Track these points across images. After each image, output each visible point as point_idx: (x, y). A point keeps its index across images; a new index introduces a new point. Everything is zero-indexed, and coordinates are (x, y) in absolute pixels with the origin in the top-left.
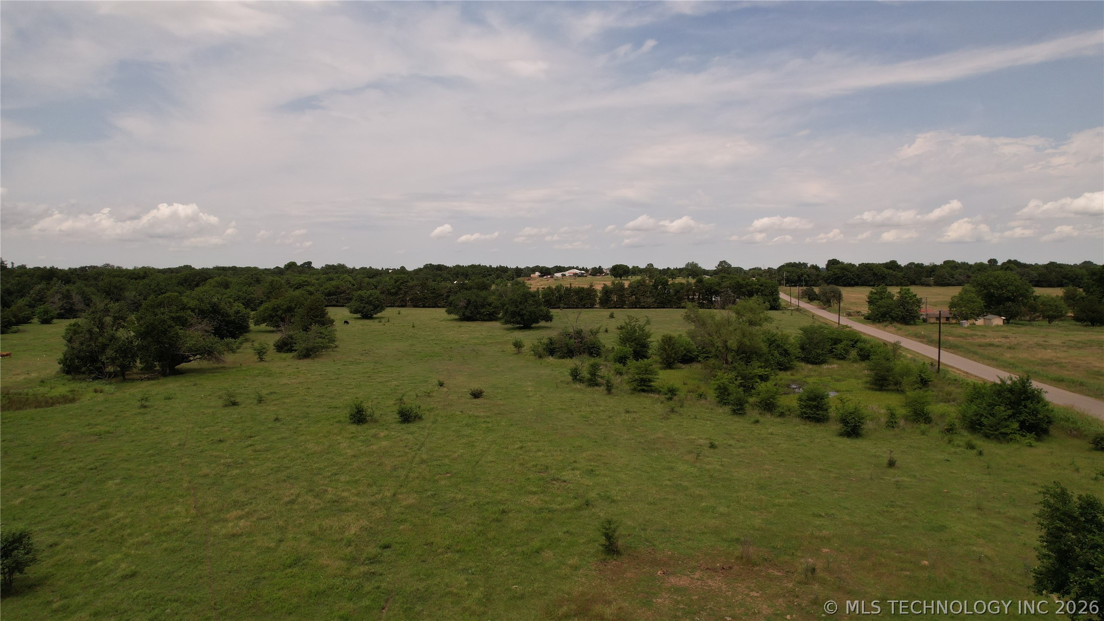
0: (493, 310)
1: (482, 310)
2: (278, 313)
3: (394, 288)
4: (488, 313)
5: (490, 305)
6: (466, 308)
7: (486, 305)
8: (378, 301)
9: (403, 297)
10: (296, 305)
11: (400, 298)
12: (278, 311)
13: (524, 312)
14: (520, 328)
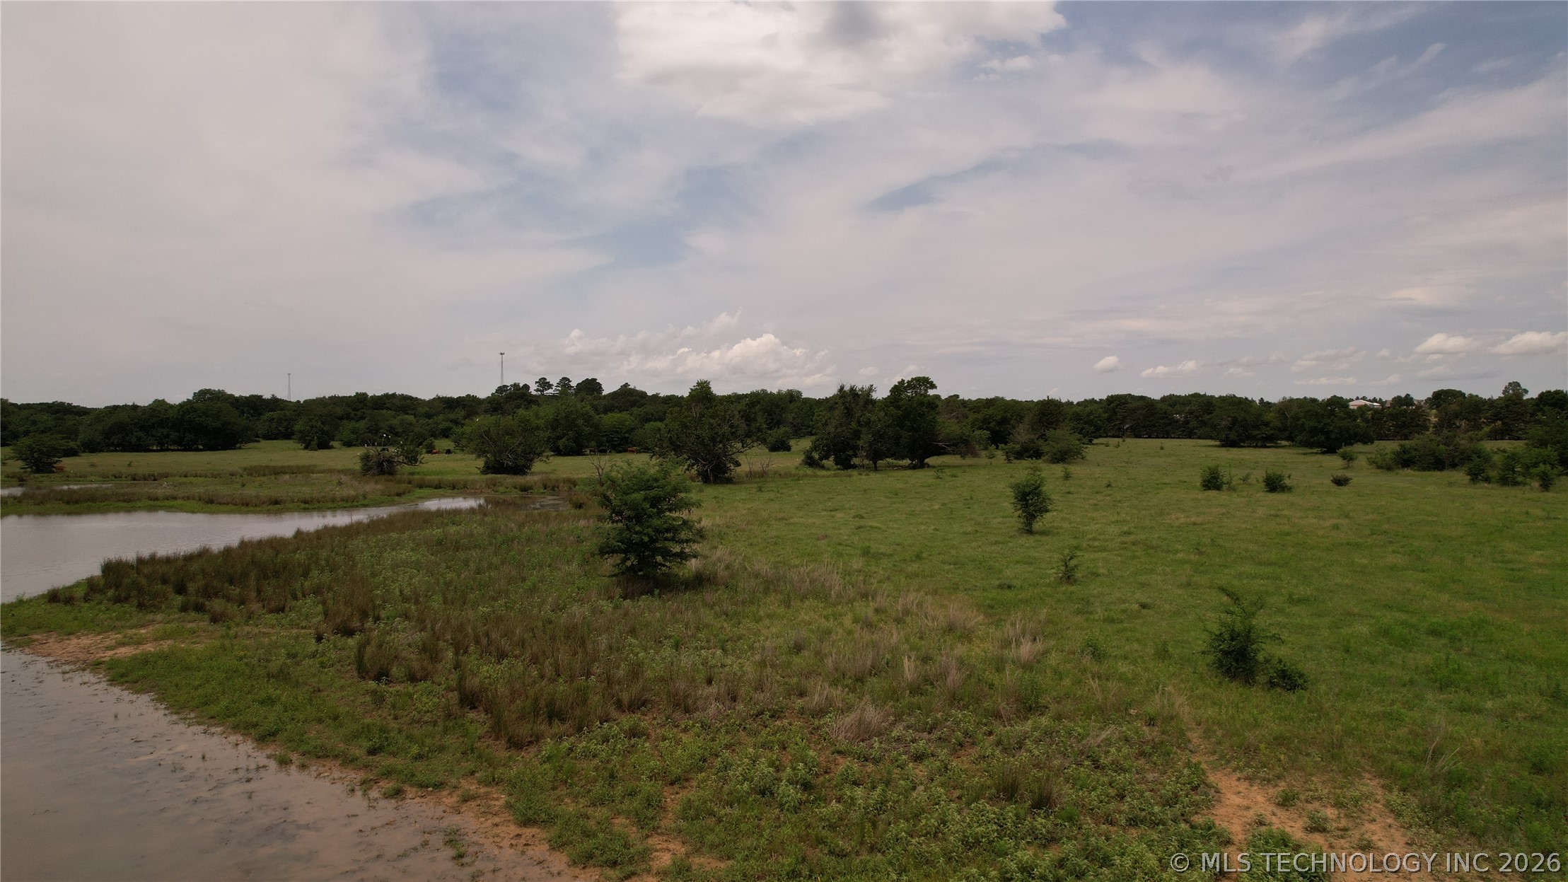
0: (1271, 432)
1: (1255, 432)
2: (990, 426)
3: (1106, 412)
4: (1264, 435)
5: (1267, 424)
6: (1230, 429)
7: (1261, 425)
8: (1100, 420)
9: (1121, 424)
10: (1011, 416)
11: (1115, 425)
12: (989, 423)
13: (1331, 428)
14: (1323, 453)
